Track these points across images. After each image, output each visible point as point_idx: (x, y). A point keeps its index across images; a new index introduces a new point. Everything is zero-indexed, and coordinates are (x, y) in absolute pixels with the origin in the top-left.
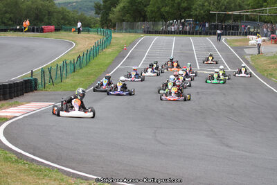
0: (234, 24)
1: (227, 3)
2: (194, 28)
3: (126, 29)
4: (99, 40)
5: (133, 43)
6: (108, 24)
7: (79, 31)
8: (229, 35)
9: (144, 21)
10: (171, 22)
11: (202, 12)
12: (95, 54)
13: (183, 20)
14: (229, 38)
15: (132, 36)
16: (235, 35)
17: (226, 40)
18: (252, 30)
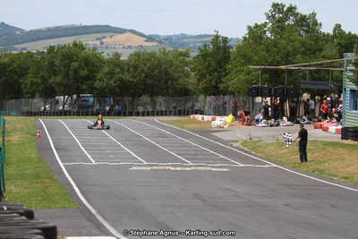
1: (149, 68)
11: (111, 82)
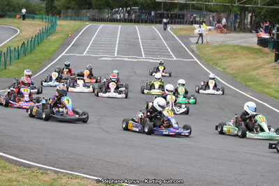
0: (180, 12)
2: (140, 16)
3: (71, 17)
4: (44, 27)
5: (78, 31)
6: (53, 11)
7: (24, 17)
8: (175, 24)
9: (89, 8)
10: (117, 9)
12: (39, 41)
13: (129, 9)
14: (174, 26)
15: (77, 23)
16: (181, 24)
17: (171, 29)
18: (198, 19)
